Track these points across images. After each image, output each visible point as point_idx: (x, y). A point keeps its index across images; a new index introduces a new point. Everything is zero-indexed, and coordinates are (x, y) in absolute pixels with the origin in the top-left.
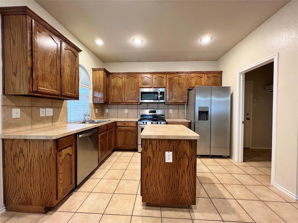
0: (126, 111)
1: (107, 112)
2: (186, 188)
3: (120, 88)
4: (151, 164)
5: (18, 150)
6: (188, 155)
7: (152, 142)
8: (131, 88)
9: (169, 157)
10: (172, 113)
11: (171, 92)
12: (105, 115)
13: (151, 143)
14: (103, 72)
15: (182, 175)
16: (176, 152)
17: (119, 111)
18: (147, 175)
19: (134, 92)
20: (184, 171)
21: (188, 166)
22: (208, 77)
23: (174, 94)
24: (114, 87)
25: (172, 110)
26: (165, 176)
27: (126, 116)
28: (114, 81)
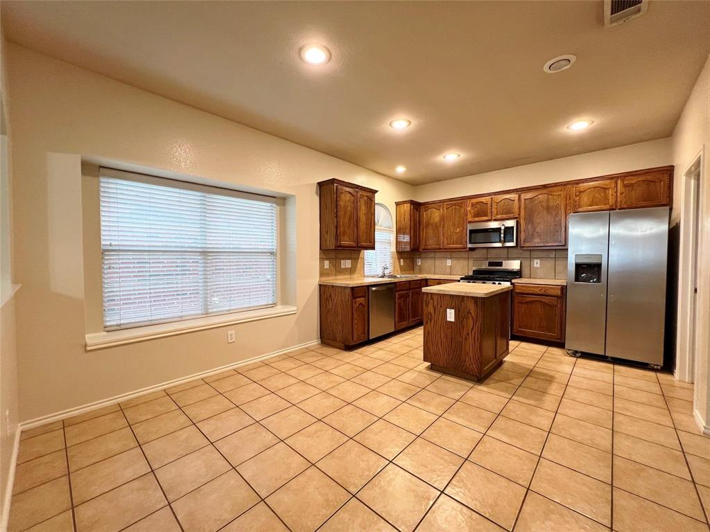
0: (449, 262)
1: (420, 264)
2: (471, 354)
3: (437, 226)
4: (433, 321)
5: (329, 295)
6: (473, 314)
7: (433, 296)
8: (454, 225)
9: (451, 315)
10: (538, 266)
11: (530, 227)
12: (416, 269)
13: (432, 298)
14: (409, 204)
15: (466, 339)
16: (459, 311)
17: (438, 262)
18: (429, 332)
19: (458, 230)
20: (468, 334)
21: (473, 329)
22: (625, 186)
23: (538, 229)
24: (428, 225)
25: (538, 261)
26: (446, 336)
27: (448, 270)
28: (427, 215)
